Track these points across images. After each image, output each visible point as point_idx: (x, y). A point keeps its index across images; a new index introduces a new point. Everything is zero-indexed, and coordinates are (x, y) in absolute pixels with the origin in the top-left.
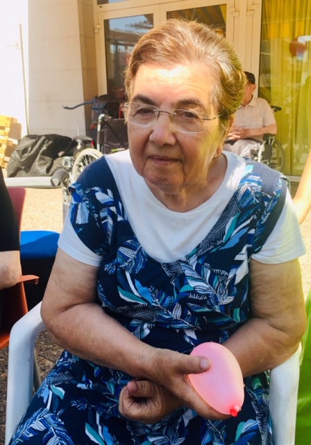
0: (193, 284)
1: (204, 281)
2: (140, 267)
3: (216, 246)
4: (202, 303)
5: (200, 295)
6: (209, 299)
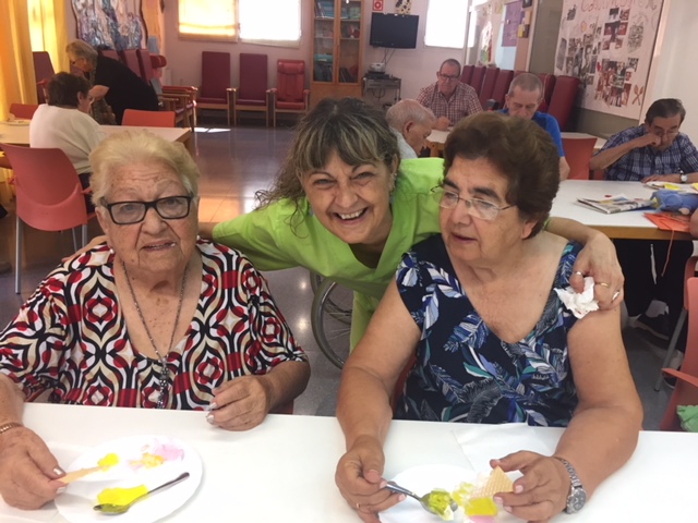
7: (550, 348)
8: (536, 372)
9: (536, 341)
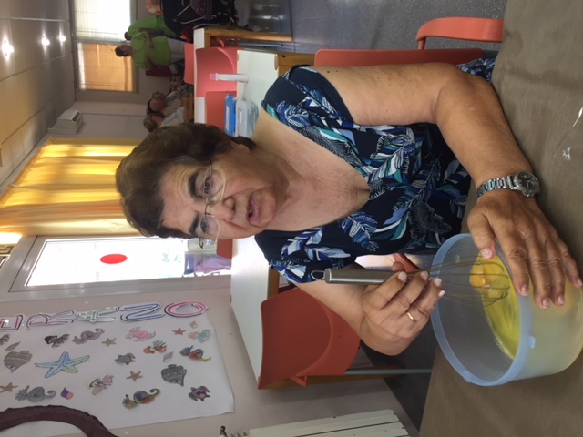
0: (393, 170)
1: (390, 159)
2: (370, 219)
3: (351, 148)
4: (413, 160)
5: (405, 162)
6: (409, 154)
7: (375, 152)
8: (401, 169)
9: (367, 165)
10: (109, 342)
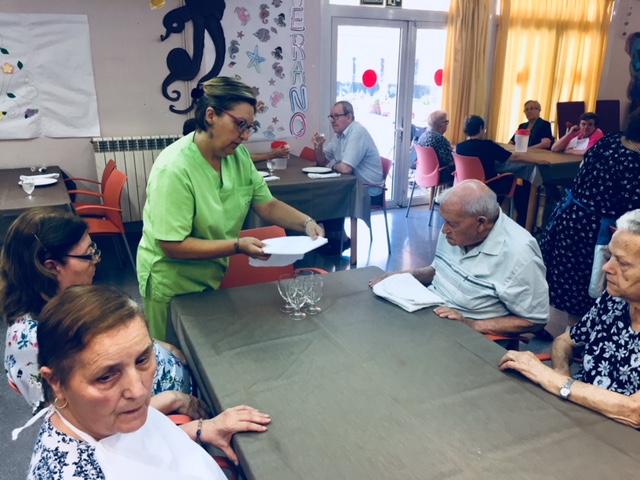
10: (272, 82)
